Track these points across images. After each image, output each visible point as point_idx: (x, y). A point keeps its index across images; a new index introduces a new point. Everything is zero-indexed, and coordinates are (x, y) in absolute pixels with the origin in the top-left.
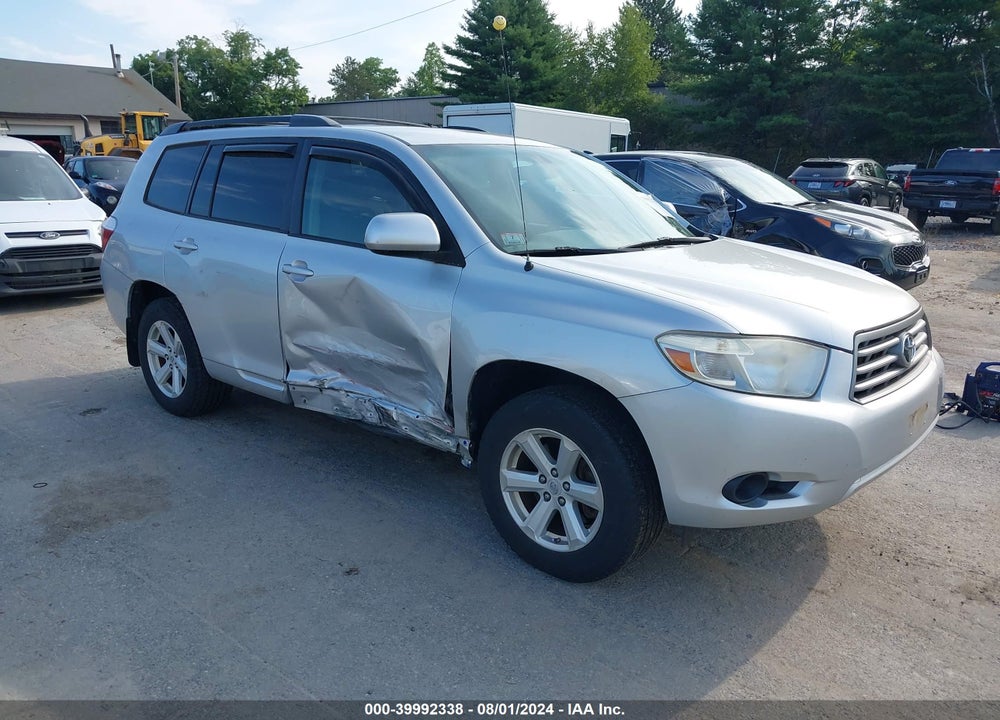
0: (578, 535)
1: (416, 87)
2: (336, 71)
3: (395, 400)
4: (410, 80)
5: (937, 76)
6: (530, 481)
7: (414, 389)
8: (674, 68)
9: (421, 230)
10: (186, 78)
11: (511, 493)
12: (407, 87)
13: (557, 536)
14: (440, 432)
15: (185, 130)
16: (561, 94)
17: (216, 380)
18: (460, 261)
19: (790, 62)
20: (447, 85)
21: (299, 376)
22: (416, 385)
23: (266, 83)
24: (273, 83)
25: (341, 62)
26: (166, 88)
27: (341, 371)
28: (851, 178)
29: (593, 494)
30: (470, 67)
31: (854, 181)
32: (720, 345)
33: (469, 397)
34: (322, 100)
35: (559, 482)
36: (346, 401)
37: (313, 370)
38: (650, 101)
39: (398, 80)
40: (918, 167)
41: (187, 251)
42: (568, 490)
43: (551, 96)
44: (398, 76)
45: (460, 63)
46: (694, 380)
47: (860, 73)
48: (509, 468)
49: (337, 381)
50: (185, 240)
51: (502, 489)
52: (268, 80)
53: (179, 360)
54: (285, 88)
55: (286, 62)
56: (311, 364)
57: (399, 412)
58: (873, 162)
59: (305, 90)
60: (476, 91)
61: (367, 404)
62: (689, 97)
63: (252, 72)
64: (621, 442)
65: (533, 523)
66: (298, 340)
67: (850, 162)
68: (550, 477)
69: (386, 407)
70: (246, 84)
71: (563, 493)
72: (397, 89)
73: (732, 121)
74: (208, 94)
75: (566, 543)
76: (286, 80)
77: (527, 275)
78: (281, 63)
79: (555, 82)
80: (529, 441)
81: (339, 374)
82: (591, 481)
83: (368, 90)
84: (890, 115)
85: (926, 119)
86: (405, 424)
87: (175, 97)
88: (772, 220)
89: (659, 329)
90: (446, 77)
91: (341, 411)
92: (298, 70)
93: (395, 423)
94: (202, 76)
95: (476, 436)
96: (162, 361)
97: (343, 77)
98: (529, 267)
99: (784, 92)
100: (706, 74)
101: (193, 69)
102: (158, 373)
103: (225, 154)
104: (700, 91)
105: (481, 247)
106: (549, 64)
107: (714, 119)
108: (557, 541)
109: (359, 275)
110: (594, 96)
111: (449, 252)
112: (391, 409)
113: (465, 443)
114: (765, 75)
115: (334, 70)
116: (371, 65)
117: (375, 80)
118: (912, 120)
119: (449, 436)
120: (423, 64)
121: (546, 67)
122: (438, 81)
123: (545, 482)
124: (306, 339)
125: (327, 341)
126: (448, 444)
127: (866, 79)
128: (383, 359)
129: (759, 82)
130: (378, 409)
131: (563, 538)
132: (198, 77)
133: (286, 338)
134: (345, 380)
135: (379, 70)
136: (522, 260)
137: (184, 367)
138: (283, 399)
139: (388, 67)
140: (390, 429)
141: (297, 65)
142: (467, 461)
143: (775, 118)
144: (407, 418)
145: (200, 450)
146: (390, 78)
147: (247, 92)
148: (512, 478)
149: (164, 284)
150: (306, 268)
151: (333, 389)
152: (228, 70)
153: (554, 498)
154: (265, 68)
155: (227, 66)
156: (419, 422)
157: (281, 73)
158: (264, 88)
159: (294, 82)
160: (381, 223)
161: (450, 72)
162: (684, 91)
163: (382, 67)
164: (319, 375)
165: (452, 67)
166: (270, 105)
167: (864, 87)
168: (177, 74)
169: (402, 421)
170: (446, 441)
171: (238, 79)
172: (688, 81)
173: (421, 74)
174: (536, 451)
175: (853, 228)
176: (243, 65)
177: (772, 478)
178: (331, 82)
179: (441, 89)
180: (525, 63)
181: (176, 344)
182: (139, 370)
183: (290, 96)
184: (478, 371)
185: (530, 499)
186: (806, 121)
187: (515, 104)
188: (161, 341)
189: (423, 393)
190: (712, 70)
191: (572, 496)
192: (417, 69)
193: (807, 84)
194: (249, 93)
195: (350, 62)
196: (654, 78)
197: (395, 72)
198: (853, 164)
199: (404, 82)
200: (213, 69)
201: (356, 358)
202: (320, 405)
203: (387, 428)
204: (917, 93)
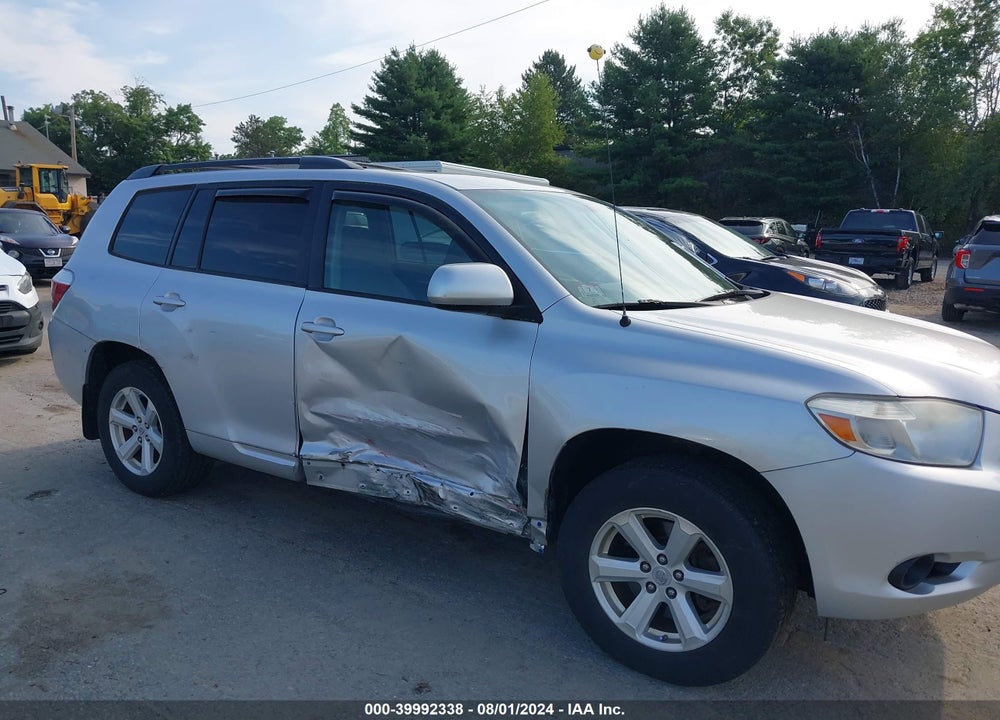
0: (694, 631)
1: (321, 146)
2: (240, 129)
3: (439, 474)
4: (314, 139)
5: (822, 144)
6: (628, 569)
7: (468, 462)
8: (579, 133)
9: (490, 282)
10: (80, 132)
11: (602, 584)
12: (311, 146)
13: (663, 633)
14: (501, 511)
15: (159, 174)
16: (469, 155)
17: (203, 455)
18: (536, 316)
19: (685, 128)
20: (353, 144)
21: (314, 449)
22: (470, 457)
23: (167, 139)
24: (175, 139)
25: (245, 120)
26: (62, 141)
27: (370, 442)
28: (766, 235)
29: (717, 584)
30: (379, 127)
31: (768, 239)
32: (878, 410)
33: (552, 471)
34: (223, 157)
35: (669, 570)
36: (376, 477)
37: (332, 441)
38: (557, 163)
39: (303, 139)
40: (808, 227)
41: (170, 308)
42: (682, 579)
43: (460, 158)
44: (303, 135)
45: (370, 123)
46: (856, 450)
47: (751, 140)
48: (600, 554)
49: (366, 453)
50: (167, 295)
51: (592, 579)
52: (169, 136)
53: (151, 433)
54: (188, 144)
55: (189, 119)
56: (331, 435)
57: (447, 488)
58: (784, 222)
59: (208, 146)
60: (386, 150)
61: (404, 479)
62: (593, 159)
63: (152, 128)
64: (756, 523)
65: (633, 620)
66: (319, 408)
67: (763, 221)
68: (656, 565)
69: (429, 483)
70: (144, 139)
71: (674, 583)
72: (302, 147)
73: (637, 183)
74: (104, 149)
75: (678, 641)
76: (189, 136)
77: (623, 331)
78: (183, 119)
79: (464, 143)
80: (629, 522)
81: (367, 446)
82: (714, 569)
83: (273, 148)
84: (782, 179)
85: (813, 184)
86: (454, 503)
87: (70, 149)
88: (744, 274)
89: (810, 392)
90: (354, 136)
91: (368, 488)
92: (201, 127)
93: (442, 501)
94: (99, 130)
95: (555, 516)
96: (128, 433)
97: (247, 135)
98: (625, 322)
99: (683, 156)
100: (610, 138)
101: (89, 124)
102: (123, 448)
103: (217, 198)
104: (603, 154)
105: (560, 301)
106: (458, 126)
107: (618, 182)
108: (665, 640)
109: (403, 334)
110: (502, 158)
111: (522, 307)
112: (436, 485)
113: (539, 524)
114: (666, 140)
115: (237, 128)
116: (276, 123)
117: (280, 138)
118: (800, 184)
119: (512, 515)
120: (328, 124)
121: (455, 129)
122: (343, 140)
123: (648, 570)
124: (329, 406)
125: (357, 409)
126: (514, 525)
127: (757, 146)
128: (431, 427)
129: (662, 146)
130: (419, 485)
131: (671, 635)
132: (93, 132)
133: (302, 406)
134: (374, 452)
135: (284, 129)
136: (618, 315)
137: (158, 440)
138: (292, 476)
139: (293, 126)
140: (433, 508)
141: (200, 122)
142: (538, 545)
143: (678, 180)
144: (458, 496)
145: (186, 537)
146: (294, 136)
147: (146, 148)
148: (604, 566)
149: (137, 345)
150: (334, 326)
151: (359, 463)
152: (126, 126)
153: (661, 590)
154: (166, 124)
155: (125, 121)
156: (474, 500)
157: (183, 129)
158: (164, 144)
159: (196, 138)
160: (448, 275)
161: (357, 130)
162: (590, 154)
163: (286, 126)
164: (342, 447)
165: (360, 126)
166: (172, 160)
167: (756, 154)
168: (73, 127)
169: (450, 499)
170: (508, 522)
171: (136, 134)
172: (592, 144)
173: (325, 133)
174: (637, 533)
175: (826, 282)
176: (143, 121)
177: (937, 559)
178: (234, 139)
179: (347, 147)
180: (434, 125)
181: (148, 414)
182: (97, 443)
183: (192, 153)
184: (569, 442)
185: (627, 592)
186: (705, 184)
187: (442, 162)
188: (128, 410)
189: (482, 467)
190: (613, 135)
191: (685, 586)
192: (321, 129)
193: (704, 149)
194: (149, 148)
195: (254, 120)
196: (559, 142)
197: (300, 131)
198: (767, 222)
199: (308, 141)
200: (110, 124)
201: (395, 429)
202: (342, 482)
203: (430, 507)
204: (802, 159)
